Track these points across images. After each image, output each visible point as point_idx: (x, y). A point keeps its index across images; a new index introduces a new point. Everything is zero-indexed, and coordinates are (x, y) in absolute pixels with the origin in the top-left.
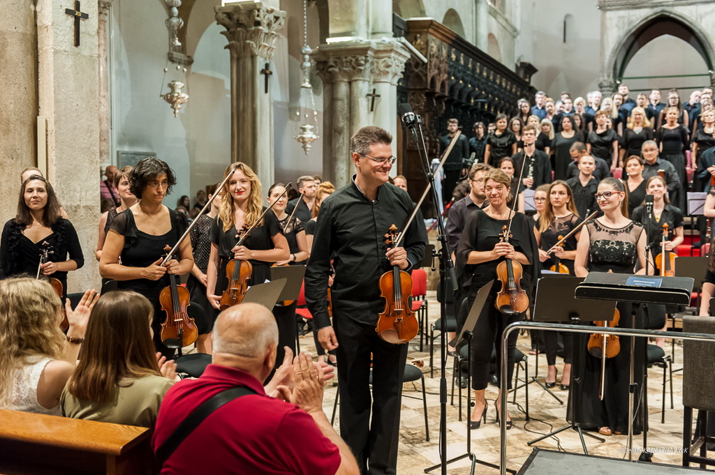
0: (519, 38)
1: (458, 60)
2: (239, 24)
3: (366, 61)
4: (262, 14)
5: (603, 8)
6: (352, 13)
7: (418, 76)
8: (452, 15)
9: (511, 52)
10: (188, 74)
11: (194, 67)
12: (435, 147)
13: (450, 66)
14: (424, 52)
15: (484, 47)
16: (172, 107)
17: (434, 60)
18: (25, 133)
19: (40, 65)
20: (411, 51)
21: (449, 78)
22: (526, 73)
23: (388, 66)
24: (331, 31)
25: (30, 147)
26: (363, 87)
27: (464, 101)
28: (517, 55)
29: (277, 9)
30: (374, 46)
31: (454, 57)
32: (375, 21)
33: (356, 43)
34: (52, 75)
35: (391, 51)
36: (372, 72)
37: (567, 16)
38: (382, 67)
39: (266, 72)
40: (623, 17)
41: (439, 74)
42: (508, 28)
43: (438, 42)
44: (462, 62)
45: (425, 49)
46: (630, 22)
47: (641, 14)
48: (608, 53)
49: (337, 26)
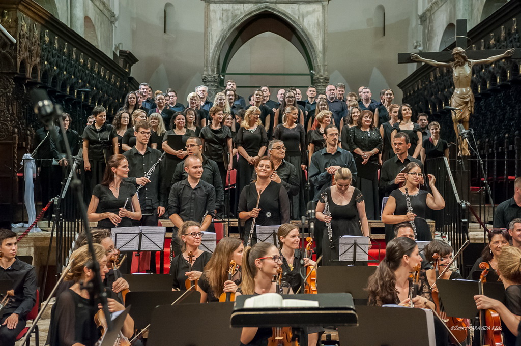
0: (117, 24)
1: (51, 42)
7: (5, 58)
12: (26, 140)
13: (43, 50)
14: (13, 30)
15: (79, 29)
17: (25, 41)
21: (42, 63)
22: (125, 62)
27: (58, 89)
28: (115, 42)
31: (47, 39)
37: (168, 5)
40: (227, 10)
41: (30, 57)
42: (106, 12)
43: (29, 21)
44: (56, 46)
45: (13, 28)
46: (234, 16)
47: (245, 10)
48: (212, 46)
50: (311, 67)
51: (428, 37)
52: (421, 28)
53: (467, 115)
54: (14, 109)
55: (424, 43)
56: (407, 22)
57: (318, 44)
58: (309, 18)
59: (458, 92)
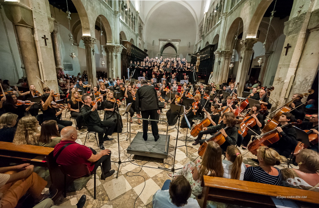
1: (133, 49)
2: (87, 41)
3: (115, 48)
4: (91, 39)
5: (160, 40)
6: (111, 39)
7: (125, 52)
8: (132, 39)
9: (143, 47)
11: (79, 46)
13: (131, 50)
17: (128, 49)
19: (37, 50)
20: (123, 47)
21: (131, 52)
22: (146, 51)
24: (107, 42)
26: (114, 54)
27: (134, 56)
29: (95, 38)
30: (116, 46)
32: (116, 41)
33: (112, 45)
35: (119, 47)
36: (116, 51)
38: (118, 50)
39: (93, 51)
40: (162, 43)
41: (129, 52)
42: (143, 42)
43: (129, 45)
45: (126, 47)
46: (164, 44)
47: (166, 42)
48: (160, 49)
49: (108, 41)
50: (176, 53)
51: (196, 49)
52: (196, 47)
53: (198, 65)
54: (127, 60)
56: (194, 45)
57: (178, 49)
58: (176, 44)
59: (197, 61)
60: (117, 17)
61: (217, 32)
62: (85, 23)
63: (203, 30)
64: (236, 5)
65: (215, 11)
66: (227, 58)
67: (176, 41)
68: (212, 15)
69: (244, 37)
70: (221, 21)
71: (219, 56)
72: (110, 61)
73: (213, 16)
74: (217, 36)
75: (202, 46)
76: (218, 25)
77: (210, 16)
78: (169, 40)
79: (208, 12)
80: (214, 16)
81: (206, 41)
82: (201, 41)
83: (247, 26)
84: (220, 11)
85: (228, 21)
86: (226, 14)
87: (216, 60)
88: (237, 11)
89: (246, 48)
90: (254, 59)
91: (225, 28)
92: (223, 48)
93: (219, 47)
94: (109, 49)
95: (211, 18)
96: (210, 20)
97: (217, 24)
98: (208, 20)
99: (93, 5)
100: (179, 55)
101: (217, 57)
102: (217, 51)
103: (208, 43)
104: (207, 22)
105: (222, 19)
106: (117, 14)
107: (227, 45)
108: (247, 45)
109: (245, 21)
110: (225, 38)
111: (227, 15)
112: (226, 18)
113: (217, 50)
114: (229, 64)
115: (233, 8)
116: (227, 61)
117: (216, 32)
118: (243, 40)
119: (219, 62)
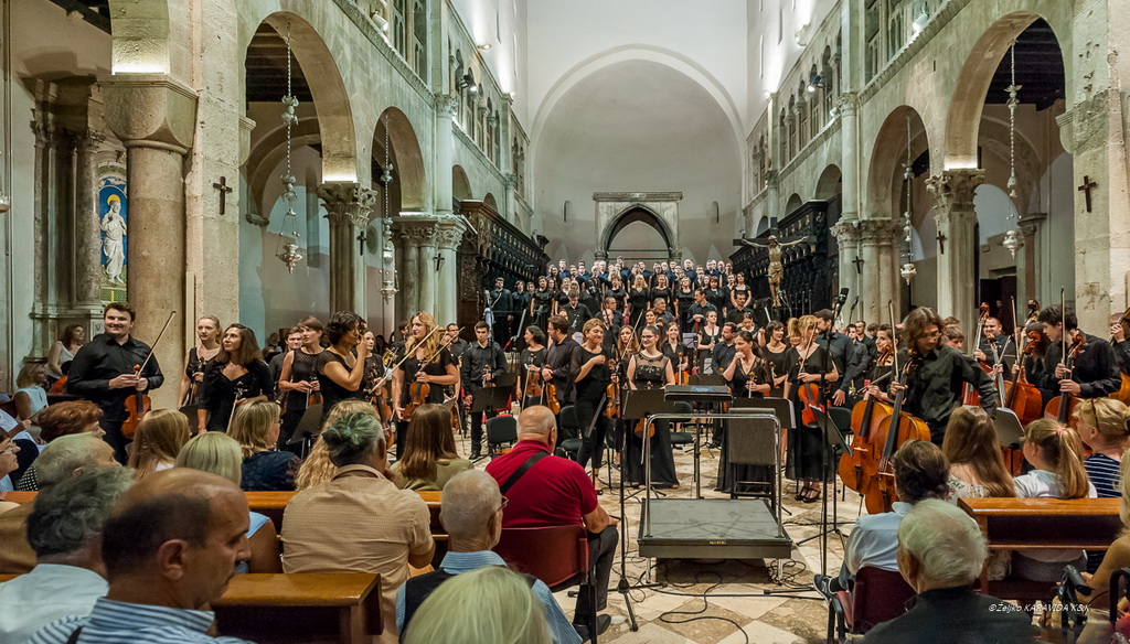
0: (533, 215)
1: (497, 232)
2: (337, 199)
3: (433, 232)
4: (357, 192)
5: (597, 198)
6: (421, 194)
7: (470, 244)
8: (489, 197)
9: (528, 226)
10: (263, 233)
11: (269, 227)
13: (493, 237)
14: (476, 226)
15: (511, 221)
16: (288, 265)
17: (482, 232)
18: (175, 286)
19: (188, 229)
20: (467, 225)
21: (492, 246)
22: (541, 243)
23: (451, 236)
24: (403, 207)
25: (179, 297)
26: (430, 252)
27: (502, 263)
28: (532, 229)
29: (369, 188)
30: (440, 220)
31: (495, 230)
32: (440, 201)
33: (425, 217)
34: (201, 238)
35: (453, 225)
36: (437, 240)
37: (567, 202)
38: (445, 236)
39: (361, 239)
40: (611, 207)
41: (486, 243)
43: (484, 218)
44: (500, 234)
45: (476, 223)
46: (616, 211)
47: (623, 206)
48: (601, 232)
49: (408, 202)
50: (669, 246)
51: (749, 225)
53: (778, 280)
54: (475, 277)
55: (746, 229)
56: (734, 213)
57: (674, 230)
58: (667, 211)
59: (772, 264)
60: (444, 114)
61: (829, 156)
62: (337, 135)
63: (769, 155)
64: (883, 67)
65: (811, 89)
66: (885, 246)
67: (667, 197)
68: (797, 100)
69: (937, 166)
70: (839, 121)
71: (851, 240)
72: (413, 279)
73: (802, 106)
74: (832, 174)
75: (776, 208)
76: (827, 134)
77: (791, 104)
78: (637, 195)
79: (778, 92)
80: (805, 103)
81: (787, 189)
82: (764, 195)
83: (937, 131)
84: (829, 87)
85: (865, 119)
86: (852, 96)
87: (846, 257)
88: (890, 86)
89: (952, 201)
90: (984, 246)
91: (858, 143)
92: (864, 212)
93: (847, 208)
94: (409, 236)
95: (796, 112)
96: (792, 119)
97: (822, 130)
98: (783, 117)
99: (371, 74)
100: (680, 254)
101: (846, 244)
102: (844, 224)
103: (795, 198)
104: (782, 124)
105: (843, 114)
106: (446, 103)
107: (874, 198)
108: (953, 192)
109: (929, 116)
110: (866, 174)
111: (857, 101)
112: (855, 110)
113: (841, 221)
114: (897, 267)
115: (875, 78)
116: (888, 258)
117: (824, 157)
118: (935, 178)
119: (858, 262)
